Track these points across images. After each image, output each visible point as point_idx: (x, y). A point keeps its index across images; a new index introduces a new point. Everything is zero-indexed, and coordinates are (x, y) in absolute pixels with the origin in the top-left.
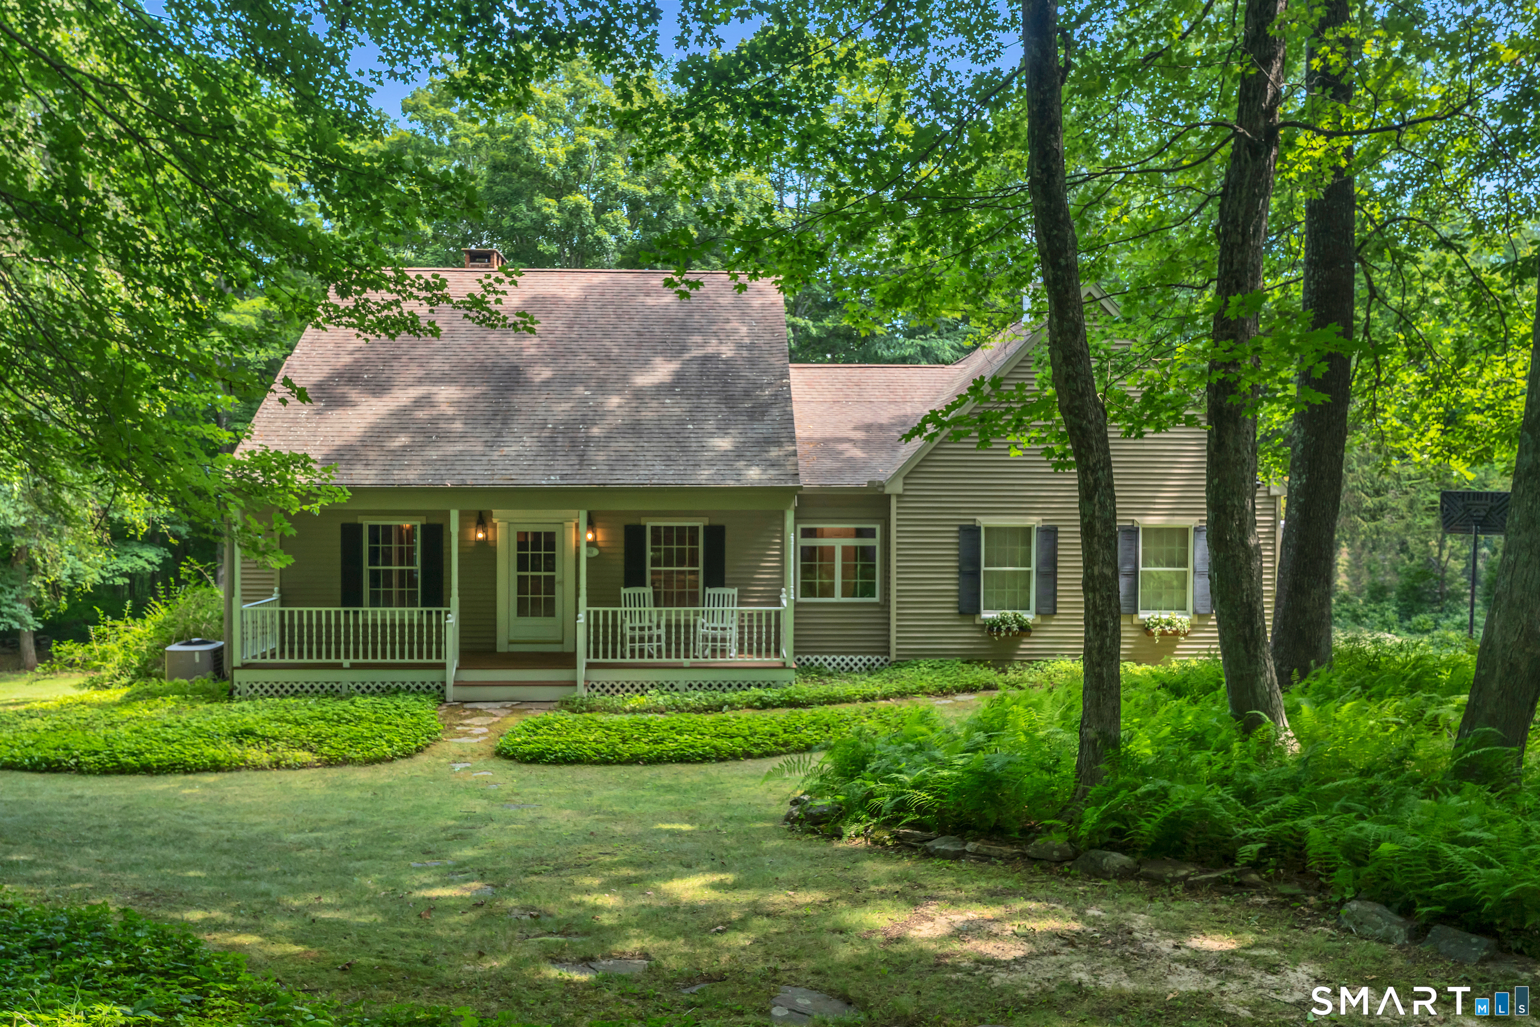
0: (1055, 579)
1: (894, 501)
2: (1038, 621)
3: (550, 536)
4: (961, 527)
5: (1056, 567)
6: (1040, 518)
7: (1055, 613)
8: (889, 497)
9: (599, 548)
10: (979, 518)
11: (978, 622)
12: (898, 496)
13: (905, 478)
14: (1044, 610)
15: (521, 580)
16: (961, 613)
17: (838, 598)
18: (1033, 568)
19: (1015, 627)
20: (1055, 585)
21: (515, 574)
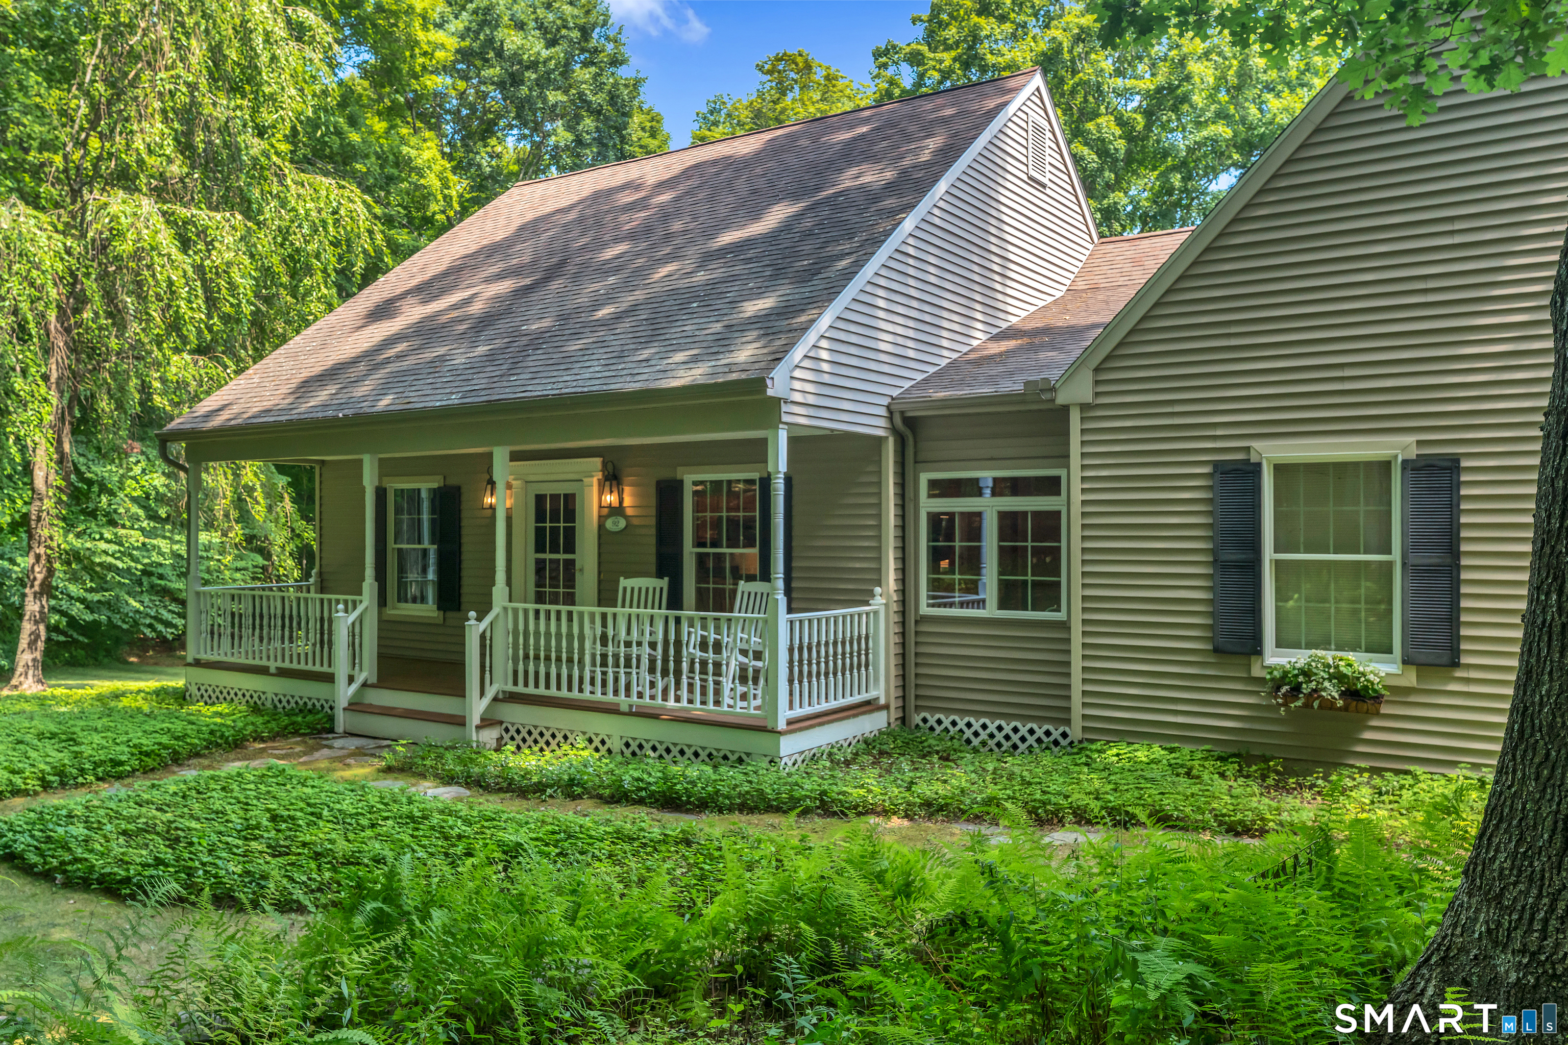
0: (1456, 583)
1: (1075, 417)
2: (1411, 679)
3: (570, 499)
4: (1216, 464)
5: (1456, 554)
6: (1411, 439)
7: (1455, 664)
8: (1066, 409)
9: (626, 517)
10: (1256, 444)
11: (1256, 672)
12: (1084, 407)
13: (1097, 370)
14: (1424, 655)
15: (540, 567)
16: (1216, 650)
17: (991, 611)
18: (1396, 555)
19: (1331, 691)
20: (1456, 596)
21: (533, 556)
